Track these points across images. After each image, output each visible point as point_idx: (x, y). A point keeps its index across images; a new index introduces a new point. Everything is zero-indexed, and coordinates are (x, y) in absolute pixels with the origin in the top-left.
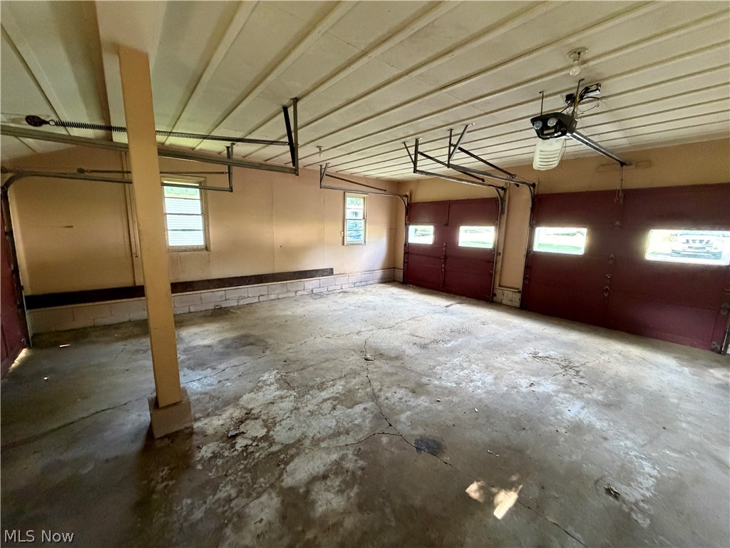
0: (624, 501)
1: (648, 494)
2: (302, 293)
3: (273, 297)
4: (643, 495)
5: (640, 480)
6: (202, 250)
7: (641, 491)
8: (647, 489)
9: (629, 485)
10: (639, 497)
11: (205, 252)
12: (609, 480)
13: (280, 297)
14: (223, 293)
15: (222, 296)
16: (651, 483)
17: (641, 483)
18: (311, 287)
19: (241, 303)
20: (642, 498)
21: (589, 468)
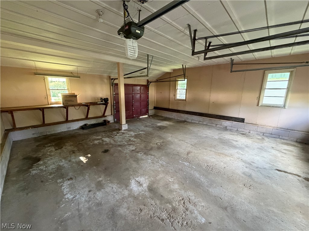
0: (66, 180)
1: (63, 188)
2: (220, 126)
3: (205, 123)
4: (64, 186)
5: (68, 189)
6: (184, 101)
7: (65, 187)
8: (64, 189)
9: (69, 185)
10: (64, 185)
11: (185, 101)
12: (74, 181)
13: (208, 124)
14: (187, 116)
15: (187, 117)
16: (65, 192)
17: (67, 188)
18: (226, 125)
19: (192, 121)
20: (63, 185)
21: (81, 178)
